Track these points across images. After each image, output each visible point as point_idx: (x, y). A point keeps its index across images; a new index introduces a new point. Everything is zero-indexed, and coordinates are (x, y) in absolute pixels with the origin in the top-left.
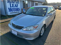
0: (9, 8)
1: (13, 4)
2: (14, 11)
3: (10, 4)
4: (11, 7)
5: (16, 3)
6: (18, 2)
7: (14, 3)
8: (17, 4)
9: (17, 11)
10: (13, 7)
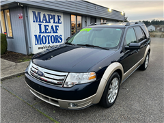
0: (36, 36)
1: (45, 26)
2: (49, 43)
3: (40, 25)
5: (54, 22)
6: (59, 20)
7: (49, 22)
8: (56, 26)
9: (55, 44)
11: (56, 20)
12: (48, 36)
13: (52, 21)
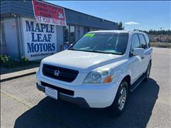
1: (38, 35)
2: (41, 51)
3: (33, 34)
4: (33, 40)
5: (47, 31)
6: (52, 29)
7: (42, 31)
8: (49, 35)
9: (47, 52)
10: (39, 41)
11: (49, 29)
12: (41, 44)
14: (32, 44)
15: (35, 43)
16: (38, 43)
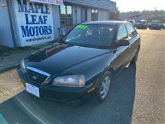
2: (37, 35)
8: (44, 17)
11: (44, 10)
12: (37, 27)
13: (39, 10)
14: (27, 27)
15: (30, 26)
16: (33, 26)
